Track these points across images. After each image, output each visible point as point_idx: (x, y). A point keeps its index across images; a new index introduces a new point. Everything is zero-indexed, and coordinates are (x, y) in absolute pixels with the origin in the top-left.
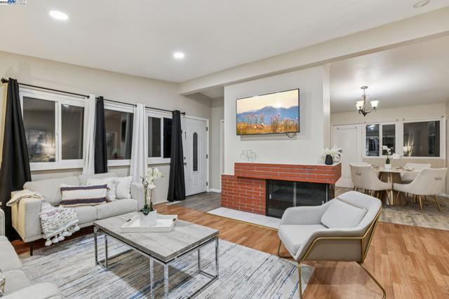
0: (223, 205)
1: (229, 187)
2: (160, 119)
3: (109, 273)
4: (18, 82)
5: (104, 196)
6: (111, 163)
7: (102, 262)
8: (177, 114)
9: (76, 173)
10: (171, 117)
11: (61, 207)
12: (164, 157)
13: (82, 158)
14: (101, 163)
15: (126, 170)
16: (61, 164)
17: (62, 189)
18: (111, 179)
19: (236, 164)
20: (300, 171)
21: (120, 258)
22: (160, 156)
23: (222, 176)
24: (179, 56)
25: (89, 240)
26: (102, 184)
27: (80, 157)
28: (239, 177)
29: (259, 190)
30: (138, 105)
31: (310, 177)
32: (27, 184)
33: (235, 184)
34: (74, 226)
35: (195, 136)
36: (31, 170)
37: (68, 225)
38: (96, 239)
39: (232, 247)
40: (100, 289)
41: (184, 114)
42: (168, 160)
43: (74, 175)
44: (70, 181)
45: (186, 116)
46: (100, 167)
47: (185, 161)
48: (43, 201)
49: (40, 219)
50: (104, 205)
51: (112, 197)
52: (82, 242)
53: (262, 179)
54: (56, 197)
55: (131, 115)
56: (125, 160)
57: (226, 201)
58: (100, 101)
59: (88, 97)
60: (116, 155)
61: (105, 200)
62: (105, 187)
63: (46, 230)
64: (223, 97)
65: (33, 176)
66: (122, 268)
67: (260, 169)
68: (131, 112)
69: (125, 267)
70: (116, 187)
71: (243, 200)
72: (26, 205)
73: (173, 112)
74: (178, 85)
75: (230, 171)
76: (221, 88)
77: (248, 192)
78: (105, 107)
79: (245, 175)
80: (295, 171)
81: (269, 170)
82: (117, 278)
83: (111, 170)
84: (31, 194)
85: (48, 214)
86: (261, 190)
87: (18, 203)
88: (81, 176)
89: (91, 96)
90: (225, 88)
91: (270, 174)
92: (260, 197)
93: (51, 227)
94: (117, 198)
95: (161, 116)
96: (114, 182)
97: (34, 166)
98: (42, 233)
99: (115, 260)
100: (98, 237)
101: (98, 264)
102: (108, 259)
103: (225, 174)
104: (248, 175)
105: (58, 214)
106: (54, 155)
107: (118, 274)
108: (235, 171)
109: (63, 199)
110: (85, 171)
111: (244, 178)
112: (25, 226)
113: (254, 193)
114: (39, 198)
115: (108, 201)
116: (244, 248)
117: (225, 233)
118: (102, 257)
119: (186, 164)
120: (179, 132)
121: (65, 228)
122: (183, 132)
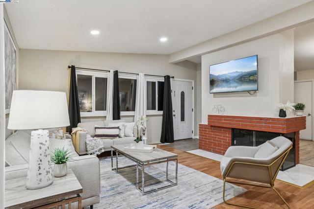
0: (200, 148)
1: (204, 133)
2: (155, 83)
3: (118, 174)
4: (76, 67)
5: (117, 133)
6: (122, 113)
7: (115, 169)
8: (168, 78)
9: (103, 119)
10: (163, 81)
11: (95, 138)
12: (159, 110)
13: (106, 110)
14: (117, 113)
15: (132, 118)
16: (95, 113)
17: (96, 128)
18: (122, 123)
19: (209, 116)
20: (258, 122)
21: (125, 169)
22: (155, 109)
23: (200, 125)
24: (164, 40)
25: (109, 159)
26: (117, 126)
27: (105, 109)
28: (212, 126)
29: (227, 137)
30: (140, 74)
31: (265, 127)
32: (79, 124)
33: (209, 131)
34: (101, 149)
35: (183, 94)
36: (81, 116)
37: (99, 148)
38: (112, 159)
39: (194, 172)
40: (113, 180)
41: (173, 77)
42: (161, 112)
43: (101, 120)
44: (99, 123)
45: (175, 79)
46: (116, 116)
47: (173, 113)
48: (87, 133)
49: (86, 143)
50: (117, 139)
51: (122, 135)
52: (106, 160)
53: (229, 128)
54: (92, 132)
55: (135, 81)
56: (131, 112)
57: (203, 145)
58: (116, 73)
59: (109, 71)
60: (128, 108)
61: (118, 136)
62: (118, 128)
63: (88, 149)
64: (201, 63)
65: (81, 120)
66: (125, 173)
67: (227, 120)
68: (135, 78)
69: (127, 173)
70: (125, 129)
71: (215, 144)
72: (80, 134)
73: (165, 77)
74: (168, 56)
75: (205, 121)
76: (199, 57)
77: (218, 138)
78: (119, 77)
79: (216, 124)
80: (254, 122)
81: (233, 120)
82: (122, 177)
83: (123, 118)
84: (81, 129)
85: (90, 141)
86: (228, 137)
87: (76, 134)
88: (105, 121)
89: (111, 71)
90: (202, 56)
91: (235, 124)
92: (227, 142)
93: (90, 148)
94: (125, 136)
95: (156, 80)
96: (123, 126)
97: (82, 114)
98: (87, 151)
99: (121, 170)
100: (113, 158)
101: (113, 170)
102: (118, 169)
103: (202, 123)
104: (217, 125)
105: (94, 141)
106: (91, 108)
107: (123, 175)
108: (208, 121)
109: (96, 134)
110: (107, 118)
111: (215, 127)
112: (79, 145)
113: (223, 139)
114: (85, 131)
115: (120, 137)
116: (202, 173)
117: (194, 164)
118: (115, 167)
119: (174, 115)
120: (169, 91)
121: (97, 150)
122: (173, 92)
